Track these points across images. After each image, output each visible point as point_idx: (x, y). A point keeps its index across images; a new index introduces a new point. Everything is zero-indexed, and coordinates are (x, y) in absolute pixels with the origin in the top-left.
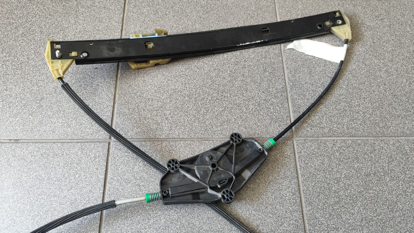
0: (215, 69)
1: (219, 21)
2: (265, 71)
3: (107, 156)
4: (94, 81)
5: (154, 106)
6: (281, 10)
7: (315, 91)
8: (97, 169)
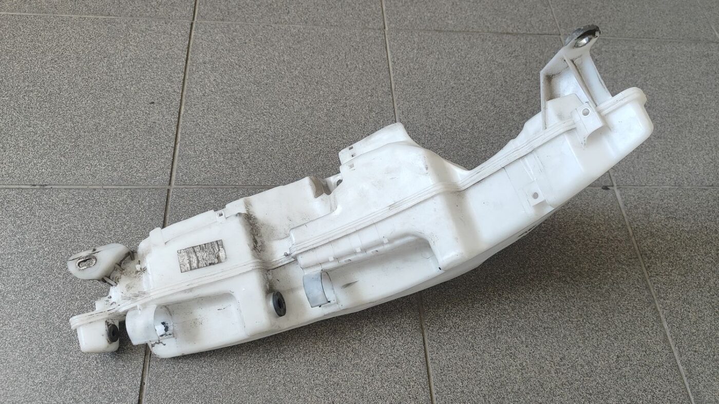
0: (308, 108)
1: (313, 52)
2: (371, 111)
3: (165, 204)
4: (149, 118)
5: (228, 148)
6: (392, 43)
7: (433, 134)
8: (152, 219)
